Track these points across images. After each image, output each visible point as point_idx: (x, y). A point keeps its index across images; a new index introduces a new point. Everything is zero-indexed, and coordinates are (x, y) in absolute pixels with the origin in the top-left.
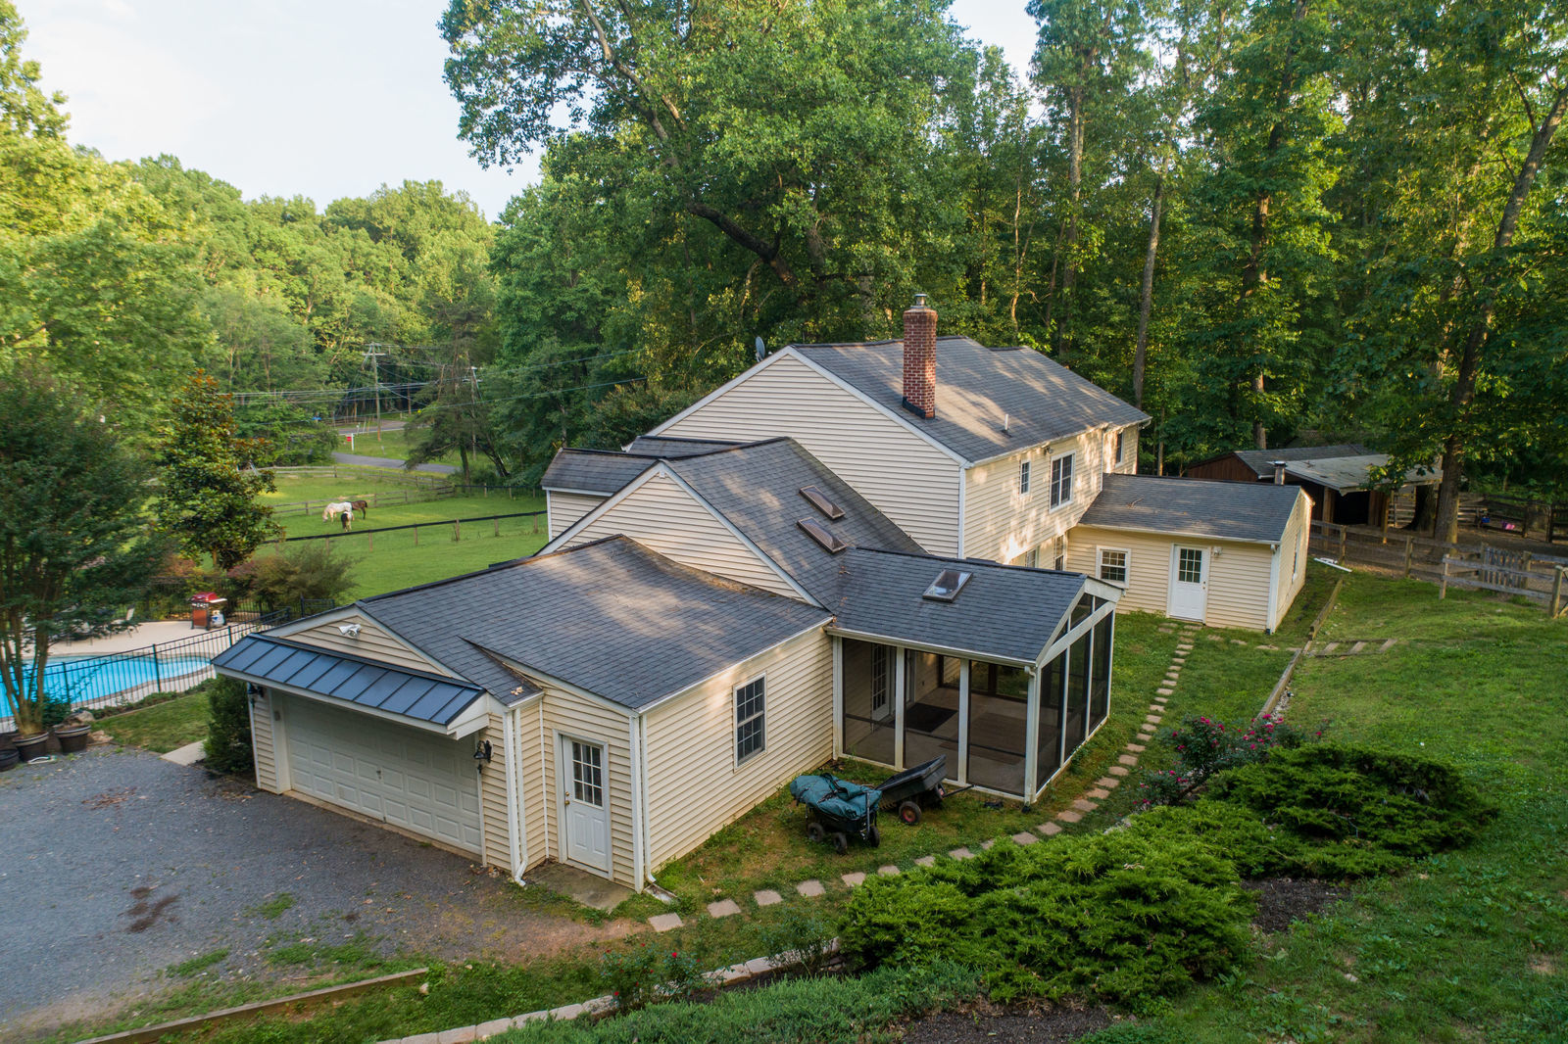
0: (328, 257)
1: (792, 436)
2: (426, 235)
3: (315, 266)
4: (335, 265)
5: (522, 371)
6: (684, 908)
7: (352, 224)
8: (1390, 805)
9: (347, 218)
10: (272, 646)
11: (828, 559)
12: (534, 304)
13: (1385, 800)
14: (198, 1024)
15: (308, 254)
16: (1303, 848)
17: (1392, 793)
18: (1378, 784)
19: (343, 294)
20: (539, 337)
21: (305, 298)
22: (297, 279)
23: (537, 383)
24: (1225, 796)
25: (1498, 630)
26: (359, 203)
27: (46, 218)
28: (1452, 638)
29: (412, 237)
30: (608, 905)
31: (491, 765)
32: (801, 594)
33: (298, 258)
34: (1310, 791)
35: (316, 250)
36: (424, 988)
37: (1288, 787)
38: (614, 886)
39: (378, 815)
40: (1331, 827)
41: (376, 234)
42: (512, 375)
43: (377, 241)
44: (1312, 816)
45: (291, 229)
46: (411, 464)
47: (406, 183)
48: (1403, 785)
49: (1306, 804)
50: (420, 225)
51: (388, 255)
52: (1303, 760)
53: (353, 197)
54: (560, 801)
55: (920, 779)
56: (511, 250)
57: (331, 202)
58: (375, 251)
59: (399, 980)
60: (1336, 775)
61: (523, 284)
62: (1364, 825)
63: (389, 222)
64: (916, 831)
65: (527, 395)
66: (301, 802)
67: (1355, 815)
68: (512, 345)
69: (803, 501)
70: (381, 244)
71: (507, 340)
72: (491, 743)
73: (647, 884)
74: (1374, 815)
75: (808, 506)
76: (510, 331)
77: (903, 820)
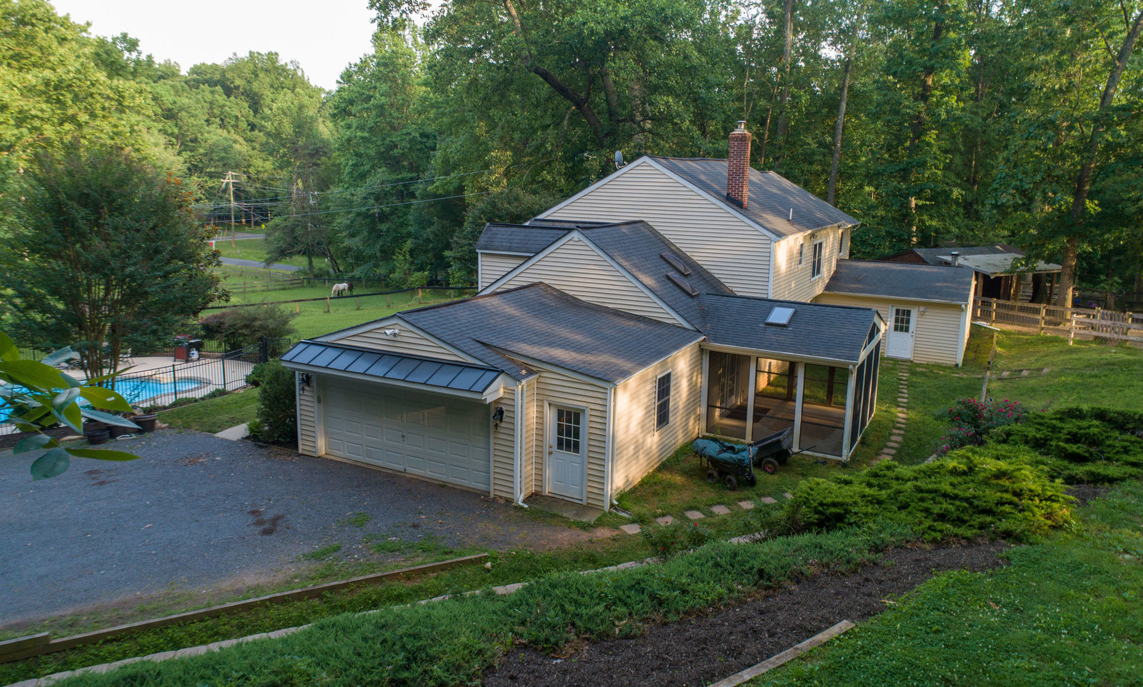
0: (194, 105)
1: (645, 220)
2: (268, 94)
3: (184, 113)
4: (199, 112)
5: (361, 192)
6: (640, 520)
7: (212, 83)
8: (1123, 440)
9: (204, 78)
10: (323, 348)
11: (690, 300)
12: (370, 142)
13: (1118, 439)
14: (346, 585)
15: (179, 104)
16: (1071, 466)
17: (1121, 434)
18: (1112, 429)
19: (206, 135)
20: (373, 167)
21: (177, 138)
22: (170, 123)
23: (372, 201)
24: (1005, 441)
25: (1119, 361)
26: (215, 67)
27: (33, 59)
28: (1088, 366)
29: (256, 94)
30: (591, 518)
31: (503, 425)
32: (679, 321)
33: (171, 106)
34: (1069, 433)
35: (184, 101)
36: (489, 565)
37: (1053, 432)
38: (589, 508)
39: (401, 468)
40: (1087, 455)
41: (228, 92)
42: (353, 195)
43: (229, 97)
44: (1072, 448)
45: (165, 84)
46: (269, 262)
47: (251, 53)
48: (1128, 430)
49: (1067, 441)
50: (262, 85)
51: (238, 108)
52: (1058, 416)
53: (209, 63)
54: (547, 450)
55: (779, 442)
56: (351, 102)
57: (192, 66)
58: (228, 103)
59: (471, 560)
60: (1084, 423)
61: (361, 128)
62: (1109, 453)
63: (238, 82)
64: (776, 477)
65: (364, 209)
66: (337, 461)
67: (1100, 448)
68: (351, 173)
69: (663, 262)
70: (232, 98)
71: (348, 169)
72: (504, 408)
73: (612, 505)
74: (1114, 446)
75: (668, 265)
76: (350, 163)
77: (766, 471)
